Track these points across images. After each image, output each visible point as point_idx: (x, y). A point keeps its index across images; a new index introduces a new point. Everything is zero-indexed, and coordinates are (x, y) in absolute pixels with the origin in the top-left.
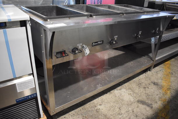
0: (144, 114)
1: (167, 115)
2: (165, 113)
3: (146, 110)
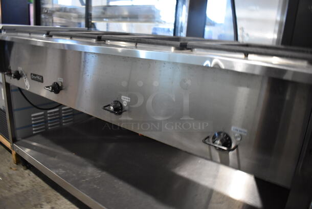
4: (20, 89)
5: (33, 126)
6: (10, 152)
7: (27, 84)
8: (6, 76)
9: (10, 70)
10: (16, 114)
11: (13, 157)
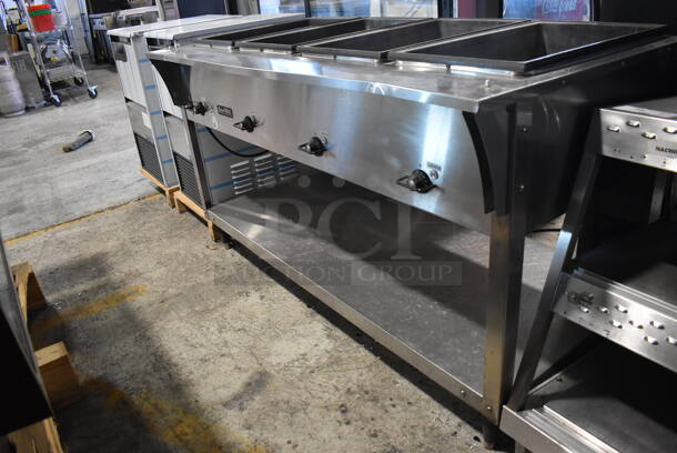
0: (205, 378)
1: (181, 440)
2: (189, 437)
3: (220, 387)
4: (209, 129)
5: (235, 183)
6: (206, 224)
7: (213, 121)
8: (188, 111)
9: (191, 103)
10: (208, 166)
11: (211, 230)
